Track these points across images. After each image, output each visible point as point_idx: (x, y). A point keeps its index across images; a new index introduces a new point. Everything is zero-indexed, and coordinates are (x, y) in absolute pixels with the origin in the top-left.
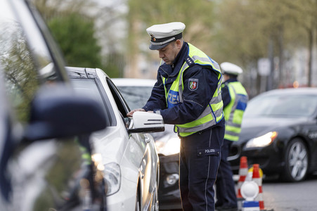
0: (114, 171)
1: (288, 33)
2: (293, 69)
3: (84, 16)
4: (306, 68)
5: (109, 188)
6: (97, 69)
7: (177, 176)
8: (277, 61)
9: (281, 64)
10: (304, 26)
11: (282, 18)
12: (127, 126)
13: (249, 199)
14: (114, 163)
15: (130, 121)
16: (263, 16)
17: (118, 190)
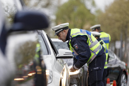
0: (50, 74)
6: (42, 30)
7: (76, 85)
17: (51, 82)
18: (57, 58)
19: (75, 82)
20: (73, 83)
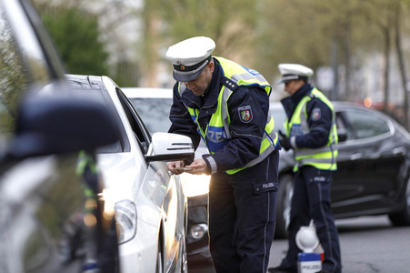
0: (127, 211)
1: (358, 33)
2: (363, 82)
3: (86, 13)
4: (381, 80)
5: (121, 234)
6: (103, 77)
7: (206, 227)
8: (342, 71)
9: (348, 75)
10: (379, 23)
11: (349, 13)
12: (144, 152)
13: (308, 251)
14: (128, 201)
15: (148, 146)
16: (324, 11)
17: (134, 237)
18: (148, 160)
19: (202, 217)
20: (196, 220)
